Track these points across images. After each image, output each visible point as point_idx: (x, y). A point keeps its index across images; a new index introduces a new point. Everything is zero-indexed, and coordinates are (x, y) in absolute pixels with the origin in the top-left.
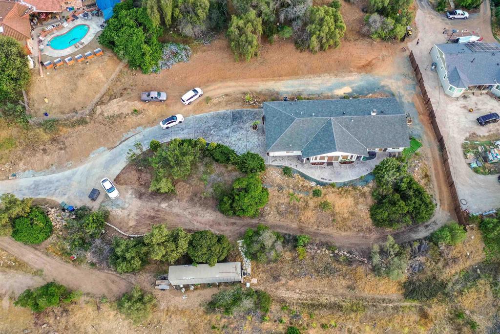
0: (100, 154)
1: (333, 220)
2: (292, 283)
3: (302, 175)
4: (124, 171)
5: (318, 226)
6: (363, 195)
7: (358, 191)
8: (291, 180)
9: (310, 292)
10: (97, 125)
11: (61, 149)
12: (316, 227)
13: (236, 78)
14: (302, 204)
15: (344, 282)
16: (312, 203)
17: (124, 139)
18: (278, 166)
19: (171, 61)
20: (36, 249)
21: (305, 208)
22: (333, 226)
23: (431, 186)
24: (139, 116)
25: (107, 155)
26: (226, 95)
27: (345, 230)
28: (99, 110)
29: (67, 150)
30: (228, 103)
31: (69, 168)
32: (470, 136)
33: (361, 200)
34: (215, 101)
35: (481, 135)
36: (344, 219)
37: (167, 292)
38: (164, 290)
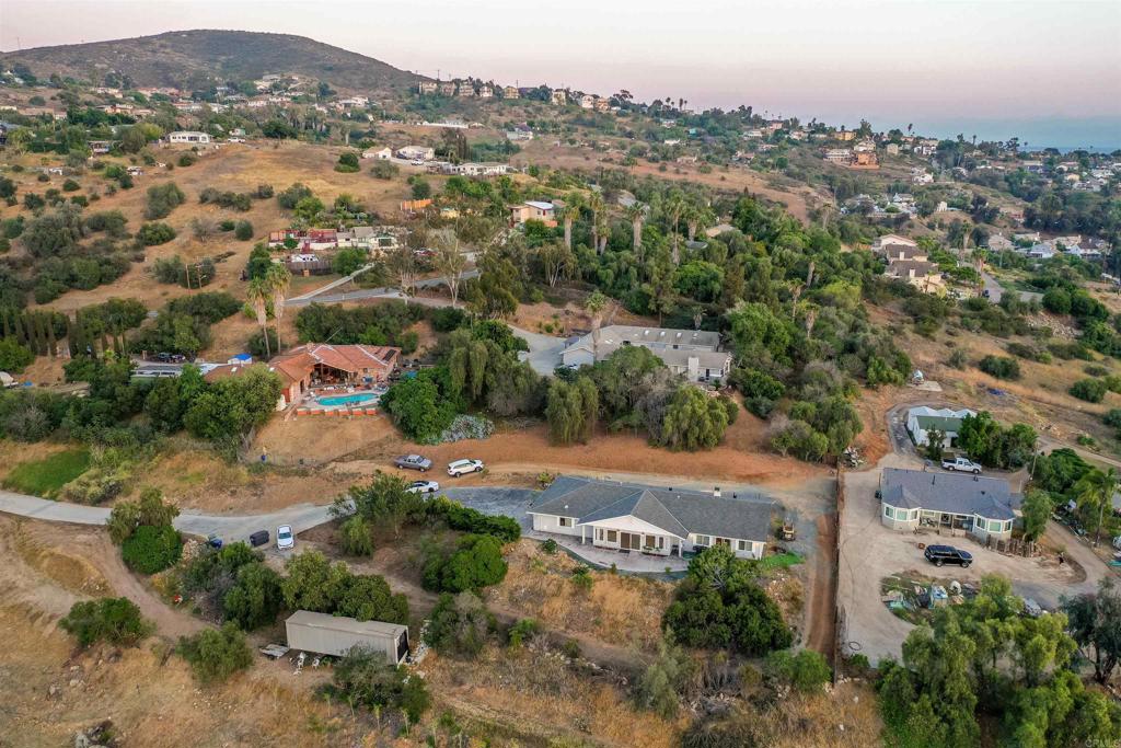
1: (597, 623)
2: (480, 691)
3: (571, 554)
4: (318, 527)
5: (567, 627)
7: (652, 586)
10: (319, 479)
11: (255, 495)
12: (562, 628)
14: (552, 588)
18: (539, 541)
19: (461, 434)
20: (139, 581)
21: (554, 595)
22: (593, 631)
23: (801, 616)
25: (308, 511)
26: (516, 474)
27: (612, 642)
28: (332, 465)
29: (262, 497)
30: (512, 482)
32: (905, 572)
33: (653, 600)
34: (496, 478)
35: (929, 575)
36: (615, 624)
37: (276, 663)
38: (272, 657)
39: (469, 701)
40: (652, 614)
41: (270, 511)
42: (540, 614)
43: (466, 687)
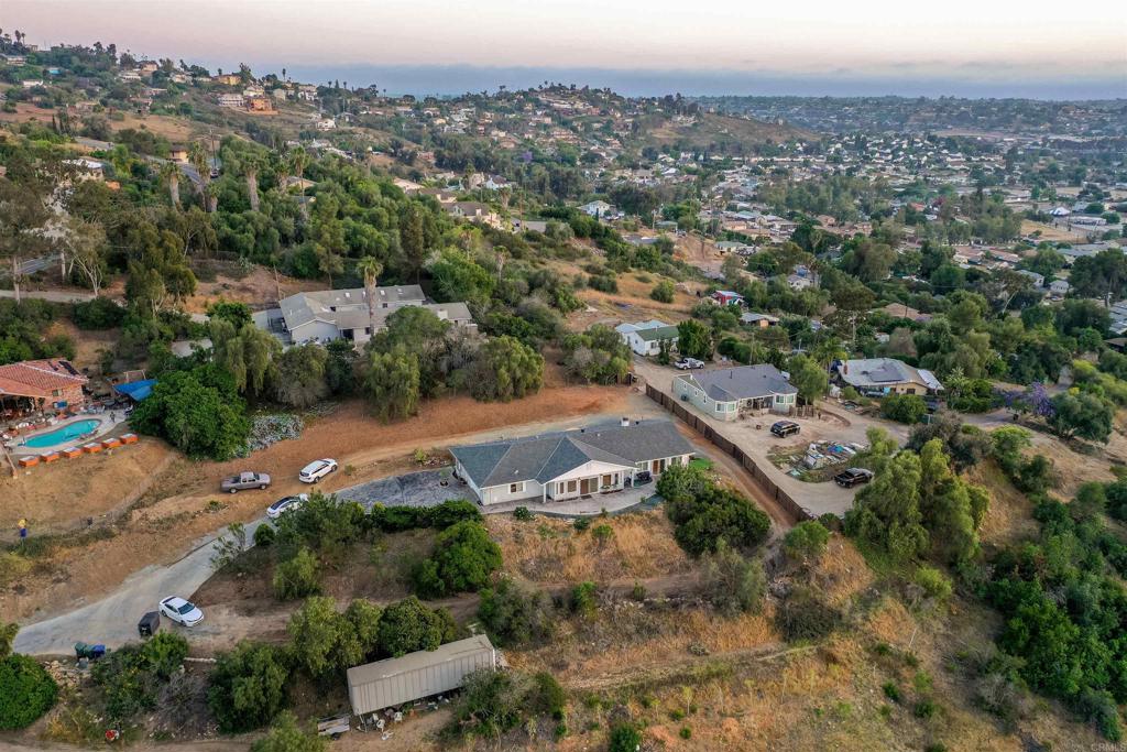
0: (146, 575)
1: (623, 564)
2: (589, 664)
3: (548, 515)
4: (205, 586)
5: (602, 578)
6: (654, 520)
7: (645, 517)
8: (532, 524)
9: (627, 671)
10: (136, 535)
11: (59, 581)
12: (598, 580)
13: (391, 442)
14: (563, 550)
15: (679, 642)
16: (579, 544)
17: (194, 548)
18: (503, 513)
19: (269, 438)
21: (570, 555)
22: (626, 573)
24: (221, 512)
25: (163, 574)
26: (380, 462)
27: (649, 576)
28: (136, 515)
29: (74, 580)
30: (384, 471)
31: (79, 607)
32: (772, 449)
33: (655, 528)
34: (363, 471)
35: (786, 446)
36: (640, 560)
37: (345, 740)
38: (336, 736)
39: (585, 678)
40: (664, 539)
41: (107, 593)
42: (567, 577)
43: (573, 666)
